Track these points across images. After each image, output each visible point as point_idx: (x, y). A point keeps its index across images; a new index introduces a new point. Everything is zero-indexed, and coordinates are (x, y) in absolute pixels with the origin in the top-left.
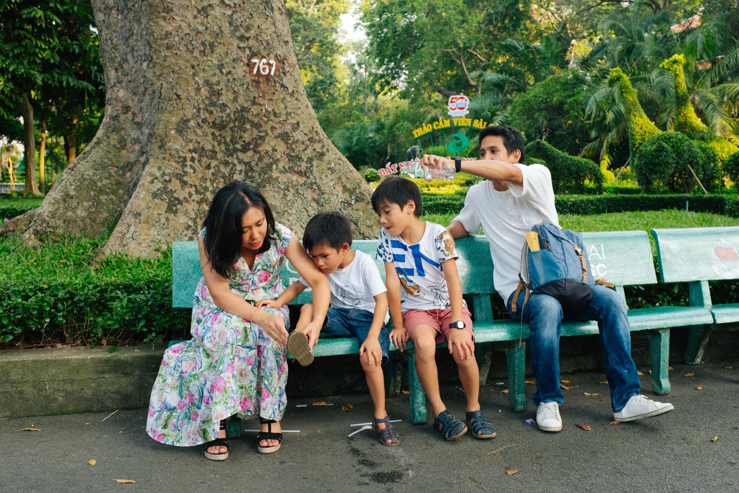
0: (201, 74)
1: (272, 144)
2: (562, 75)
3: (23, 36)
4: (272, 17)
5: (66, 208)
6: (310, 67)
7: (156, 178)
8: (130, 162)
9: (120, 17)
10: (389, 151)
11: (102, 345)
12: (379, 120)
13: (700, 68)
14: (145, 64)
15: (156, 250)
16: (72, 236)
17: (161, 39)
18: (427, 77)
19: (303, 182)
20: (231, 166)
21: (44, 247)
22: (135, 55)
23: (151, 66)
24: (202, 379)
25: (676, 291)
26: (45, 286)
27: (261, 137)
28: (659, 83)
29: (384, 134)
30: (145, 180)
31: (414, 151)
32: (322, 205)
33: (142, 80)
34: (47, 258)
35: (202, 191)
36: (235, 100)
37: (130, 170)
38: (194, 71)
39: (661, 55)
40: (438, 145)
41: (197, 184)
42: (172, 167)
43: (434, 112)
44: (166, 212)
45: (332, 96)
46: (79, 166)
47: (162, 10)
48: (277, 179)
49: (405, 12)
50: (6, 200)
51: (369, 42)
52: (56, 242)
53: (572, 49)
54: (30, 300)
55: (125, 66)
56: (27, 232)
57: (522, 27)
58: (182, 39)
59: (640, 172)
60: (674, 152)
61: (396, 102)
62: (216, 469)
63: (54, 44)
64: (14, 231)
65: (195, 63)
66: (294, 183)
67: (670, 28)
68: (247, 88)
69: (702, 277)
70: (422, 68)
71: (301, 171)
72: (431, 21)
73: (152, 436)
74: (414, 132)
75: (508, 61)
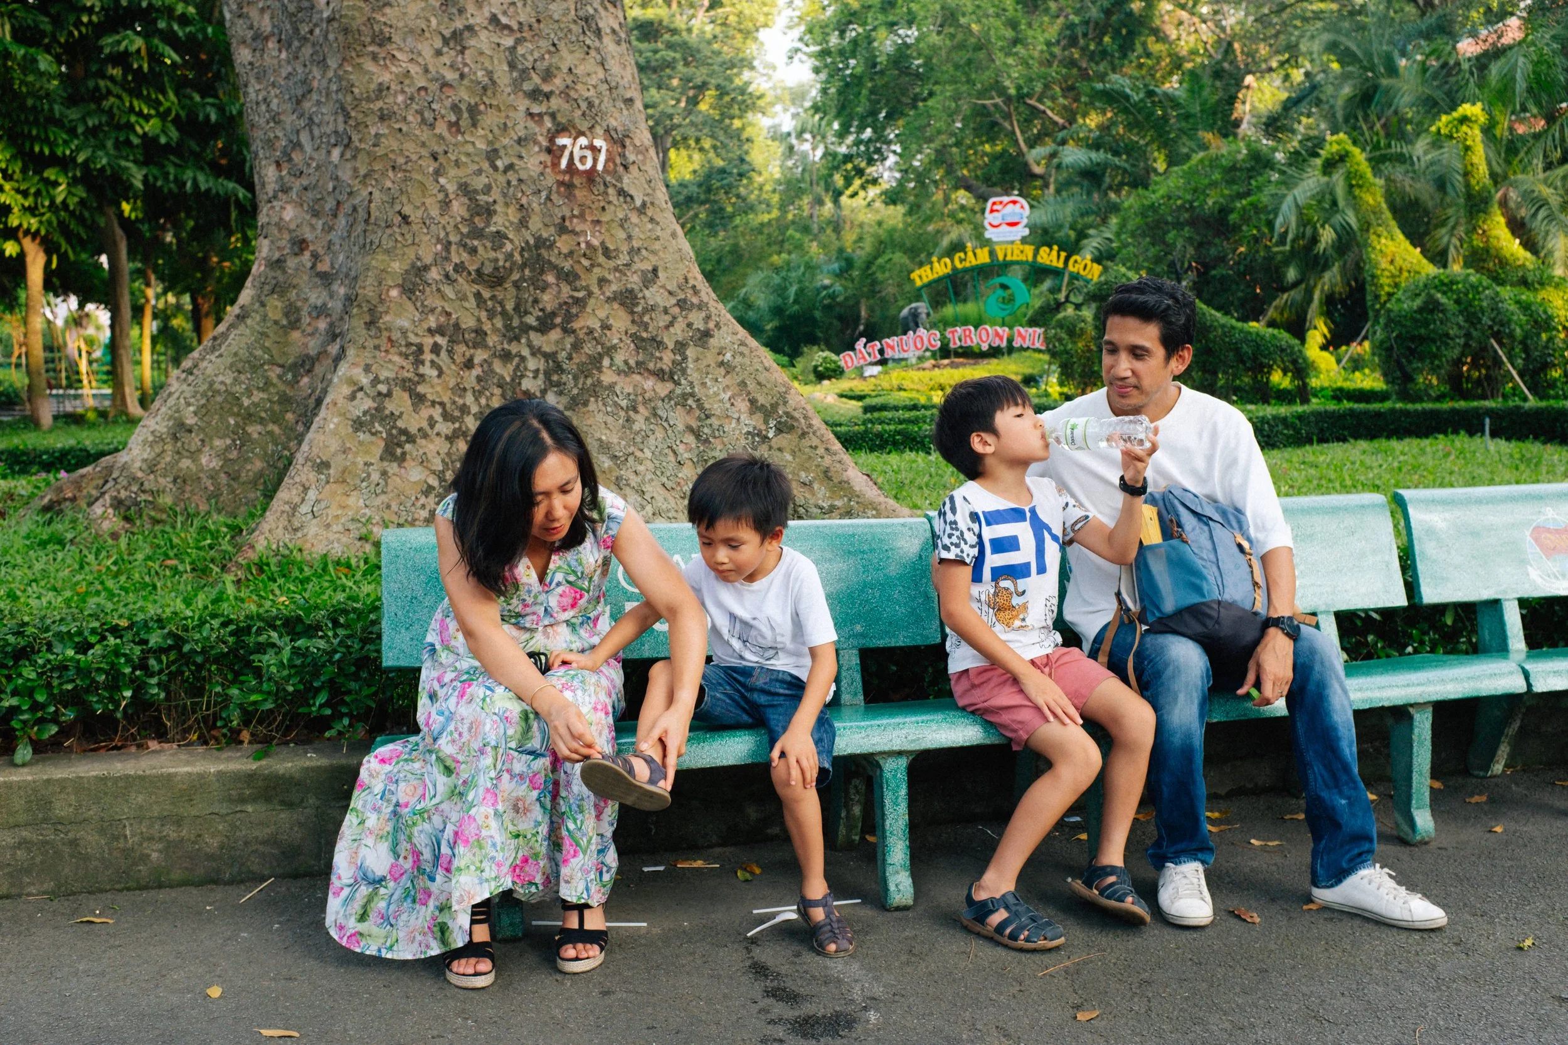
0: (453, 172)
1: (602, 314)
2: (1224, 151)
3: (104, 91)
4: (598, 50)
5: (178, 453)
6: (698, 140)
7: (361, 389)
8: (307, 356)
9: (284, 55)
10: (863, 313)
11: (241, 742)
12: (841, 251)
13: (1521, 129)
14: (336, 153)
15: (360, 539)
16: (191, 511)
17: (368, 100)
18: (941, 158)
19: (666, 392)
20: (516, 360)
21: (133, 534)
22: (316, 132)
23: (348, 155)
24: (437, 820)
25: (1449, 622)
26: (124, 623)
27: (577, 301)
28: (1432, 163)
29: (853, 281)
30: (338, 392)
31: (915, 315)
32: (707, 441)
33: (330, 186)
34: (140, 556)
35: (457, 413)
36: (523, 223)
37: (309, 371)
38: (436, 165)
39: (1435, 104)
40: (965, 301)
41: (446, 399)
42: (394, 365)
43: (955, 233)
44: (382, 459)
45: (744, 200)
46: (205, 364)
47: (368, 39)
48: (611, 387)
49: (893, 24)
50: (73, 427)
51: (819, 86)
52: (158, 522)
53: (1245, 96)
54: (91, 652)
55: (297, 157)
56: (98, 504)
57: (1139, 49)
58: (412, 99)
59: (1390, 356)
60: (1461, 312)
61: (877, 211)
62: (467, 1006)
63: (167, 104)
64: (73, 499)
65: (439, 149)
66: (647, 396)
67: (1454, 48)
68: (548, 198)
69: (1505, 592)
70: (930, 140)
71: (662, 370)
72: (948, 42)
73: (336, 937)
74: (914, 276)
75: (1112, 123)
